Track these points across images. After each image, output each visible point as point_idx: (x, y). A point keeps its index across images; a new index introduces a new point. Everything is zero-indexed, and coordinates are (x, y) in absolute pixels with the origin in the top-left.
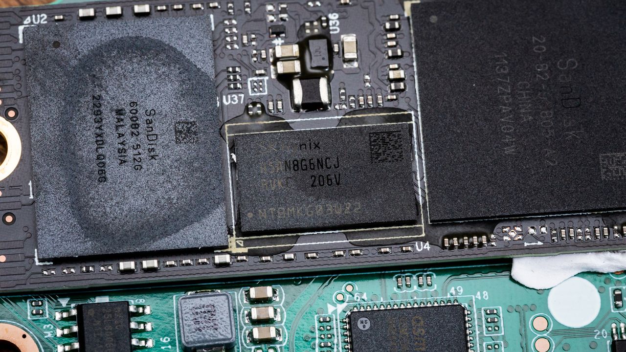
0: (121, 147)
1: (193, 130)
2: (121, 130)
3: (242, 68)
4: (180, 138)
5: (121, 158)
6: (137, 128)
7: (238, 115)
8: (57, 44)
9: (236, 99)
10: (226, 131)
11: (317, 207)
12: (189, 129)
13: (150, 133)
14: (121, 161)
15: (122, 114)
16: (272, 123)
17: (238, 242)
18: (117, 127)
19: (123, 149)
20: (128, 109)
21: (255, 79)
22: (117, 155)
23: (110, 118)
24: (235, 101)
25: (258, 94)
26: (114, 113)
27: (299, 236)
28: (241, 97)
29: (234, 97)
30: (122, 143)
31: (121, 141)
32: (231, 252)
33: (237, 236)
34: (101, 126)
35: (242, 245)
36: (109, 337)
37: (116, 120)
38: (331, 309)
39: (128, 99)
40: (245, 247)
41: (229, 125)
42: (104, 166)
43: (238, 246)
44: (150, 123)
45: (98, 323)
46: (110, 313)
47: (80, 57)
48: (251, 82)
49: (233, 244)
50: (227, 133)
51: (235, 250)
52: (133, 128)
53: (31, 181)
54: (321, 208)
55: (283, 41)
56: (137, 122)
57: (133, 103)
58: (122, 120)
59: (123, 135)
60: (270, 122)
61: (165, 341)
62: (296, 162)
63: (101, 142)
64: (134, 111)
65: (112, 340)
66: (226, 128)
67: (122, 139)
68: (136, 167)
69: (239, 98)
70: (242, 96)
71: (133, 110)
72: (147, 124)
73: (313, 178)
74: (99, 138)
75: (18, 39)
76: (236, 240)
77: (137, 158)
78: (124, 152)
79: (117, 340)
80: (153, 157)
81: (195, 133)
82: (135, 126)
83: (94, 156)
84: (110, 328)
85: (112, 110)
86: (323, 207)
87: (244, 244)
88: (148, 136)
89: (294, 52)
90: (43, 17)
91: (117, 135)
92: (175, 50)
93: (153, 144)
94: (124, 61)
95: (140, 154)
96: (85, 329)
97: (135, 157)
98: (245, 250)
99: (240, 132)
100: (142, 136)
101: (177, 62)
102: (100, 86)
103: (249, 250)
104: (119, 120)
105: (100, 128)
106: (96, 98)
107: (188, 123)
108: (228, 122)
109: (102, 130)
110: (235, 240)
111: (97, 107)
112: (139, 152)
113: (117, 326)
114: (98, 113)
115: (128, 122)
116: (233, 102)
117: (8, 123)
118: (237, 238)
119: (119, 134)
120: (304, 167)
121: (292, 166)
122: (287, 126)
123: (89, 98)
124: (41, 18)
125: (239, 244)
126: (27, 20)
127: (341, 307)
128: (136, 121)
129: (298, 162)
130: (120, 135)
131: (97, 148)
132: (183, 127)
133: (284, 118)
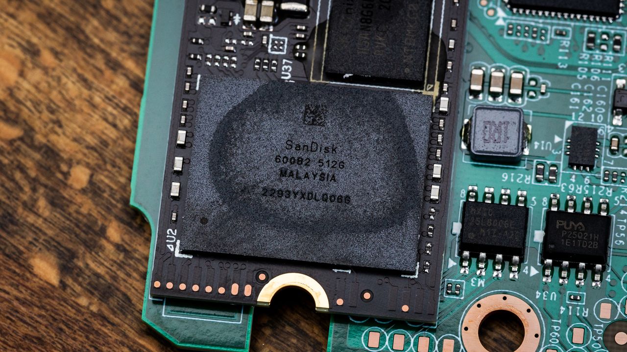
0: (318, 178)
1: (314, 108)
2: (302, 175)
3: (257, 57)
4: (319, 122)
5: (330, 179)
6: (302, 159)
7: (303, 68)
8: (204, 221)
9: (286, 67)
10: (317, 81)
11: (410, 9)
12: (312, 112)
13: (310, 149)
14: (332, 179)
15: (286, 172)
16: (317, 39)
17: (428, 89)
18: (298, 178)
19: (320, 176)
20: (281, 165)
21: (270, 46)
22: (325, 182)
23: (287, 184)
24: (288, 69)
25: (286, 46)
26: (284, 179)
27: (433, 33)
28: (286, 62)
29: (285, 68)
30: (315, 176)
31: (313, 176)
32: (436, 97)
33: (422, 89)
34: (294, 192)
35: (432, 86)
36: (498, 224)
37: (291, 177)
38: (500, 22)
39: (273, 163)
40: (434, 84)
41: (311, 78)
42: (334, 196)
43: (432, 90)
44: (300, 147)
45: (482, 231)
46: (475, 219)
47: (220, 202)
48: (272, 51)
49: (430, 93)
50: (319, 81)
51: (436, 93)
52: (302, 163)
53: (333, 270)
54: (412, 5)
55: (237, 15)
56: (296, 158)
57: (276, 159)
58: (292, 172)
59: (307, 173)
60: (315, 40)
61: (506, 178)
62: (363, 21)
63: (310, 195)
64: (285, 160)
65: (502, 221)
66: (314, 81)
67: (311, 176)
68: (341, 167)
69: (286, 64)
70: (284, 61)
71: (283, 160)
72: (299, 150)
73: (382, 7)
74: (306, 196)
75: (188, 259)
76: (426, 90)
77: (332, 165)
78: (324, 175)
79: (503, 216)
80: (334, 150)
81: (317, 107)
82: (300, 161)
83: (322, 204)
84: (489, 221)
85: (280, 180)
86: (412, 3)
87: (431, 84)
88: (311, 151)
89: (253, 4)
90: (170, 232)
91: (305, 179)
92: (230, 113)
93: (321, 148)
94: (233, 160)
95: (328, 161)
96: (487, 244)
97: (330, 166)
98: (437, 84)
99: (321, 69)
100: (311, 156)
101: (243, 112)
102: (254, 187)
103: (437, 80)
104: (291, 174)
105: (295, 194)
106: (265, 193)
107: (306, 112)
108: (308, 77)
109: (298, 192)
110: (426, 92)
111: (275, 192)
112: (327, 162)
113: (489, 214)
114: (280, 193)
115: (295, 167)
116: (290, 70)
117: (271, 282)
118: (424, 89)
119: (305, 177)
120: (369, 14)
121: (365, 24)
122: (322, 25)
123: (264, 199)
124: (171, 234)
125: (430, 88)
126: (170, 248)
127: (501, 13)
128: (295, 160)
129: (363, 19)
130: (307, 176)
131: (315, 200)
132: (309, 118)
133: (313, 27)
